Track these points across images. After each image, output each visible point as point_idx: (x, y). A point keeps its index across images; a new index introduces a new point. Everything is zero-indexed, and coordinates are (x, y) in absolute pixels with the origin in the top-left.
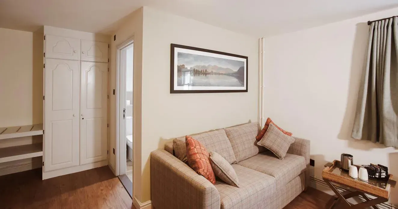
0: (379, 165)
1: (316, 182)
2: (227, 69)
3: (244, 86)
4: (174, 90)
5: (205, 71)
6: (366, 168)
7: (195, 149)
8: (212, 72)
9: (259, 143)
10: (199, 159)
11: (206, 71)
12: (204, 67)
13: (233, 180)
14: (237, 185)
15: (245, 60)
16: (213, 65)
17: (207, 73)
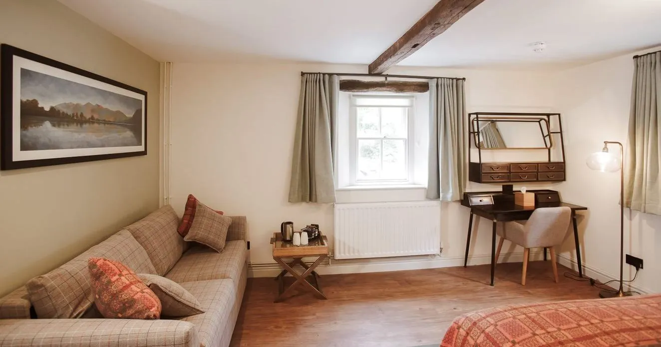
0: (312, 225)
1: (253, 268)
2: (118, 112)
3: (141, 145)
4: (13, 161)
5: (79, 116)
6: (304, 231)
7: (123, 278)
8: (92, 118)
9: (186, 239)
10: (140, 294)
11: (82, 115)
12: (77, 106)
13: (192, 306)
14: (201, 310)
15: (141, 97)
16: (94, 104)
17: (83, 119)
